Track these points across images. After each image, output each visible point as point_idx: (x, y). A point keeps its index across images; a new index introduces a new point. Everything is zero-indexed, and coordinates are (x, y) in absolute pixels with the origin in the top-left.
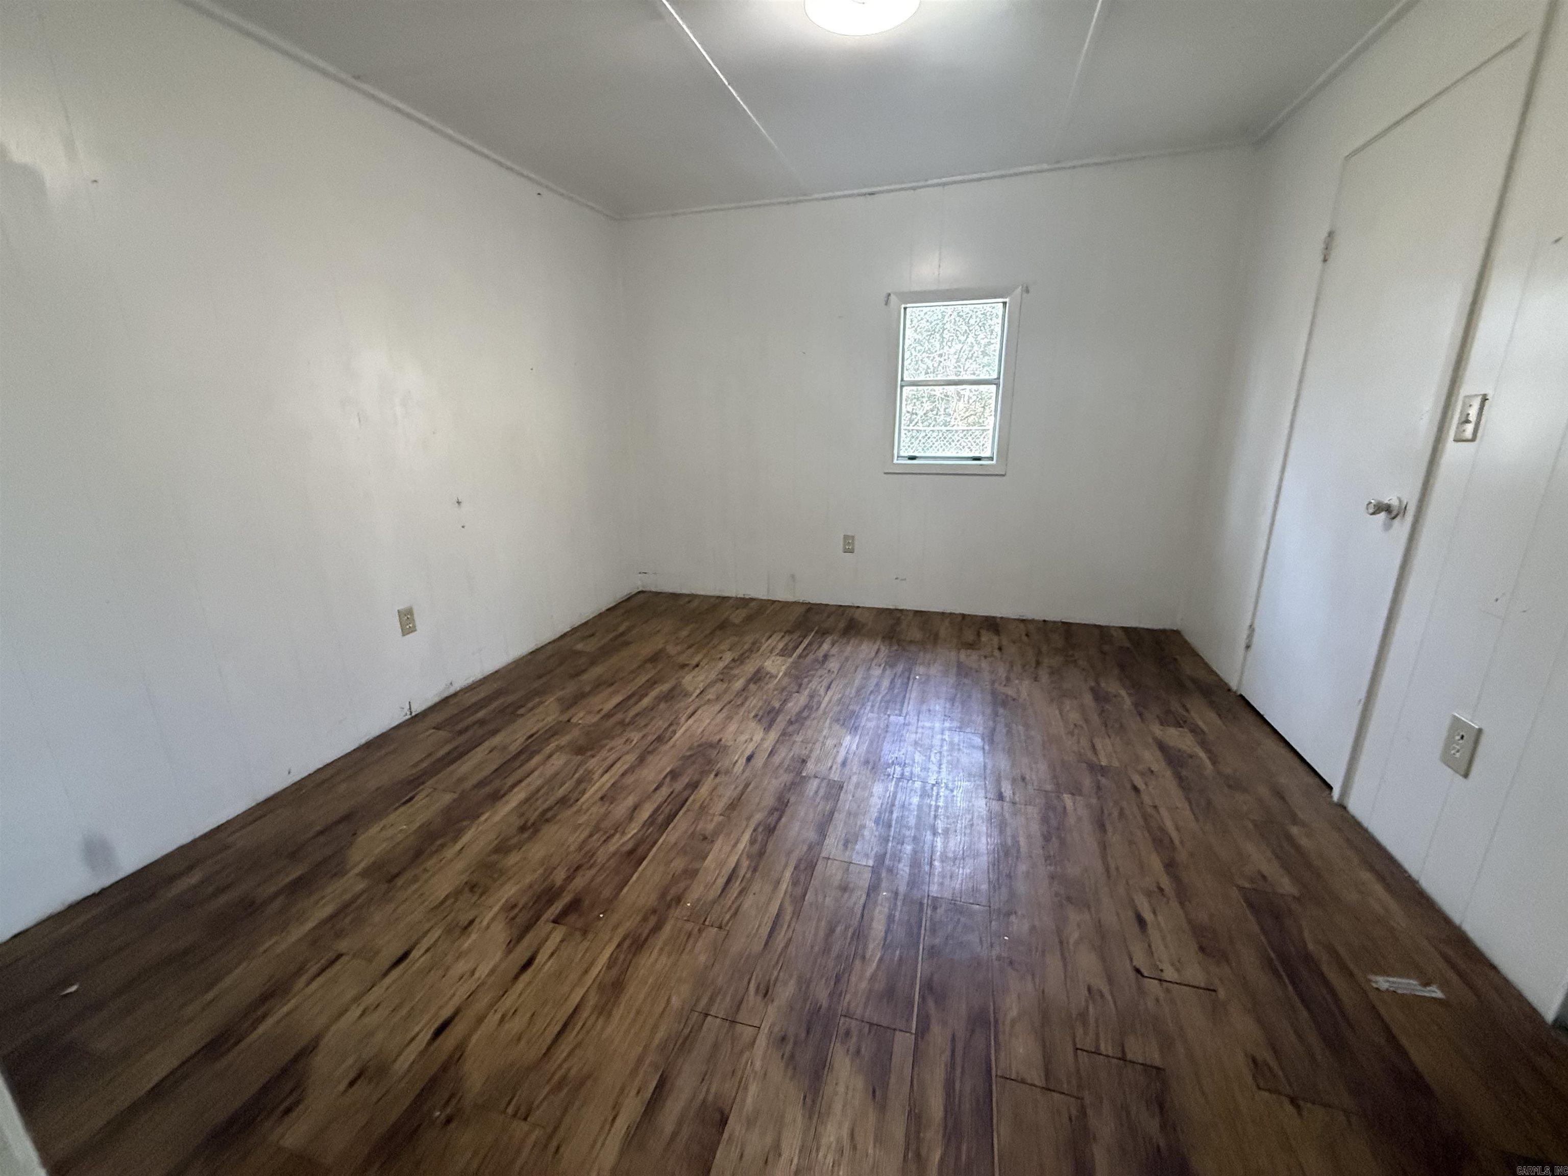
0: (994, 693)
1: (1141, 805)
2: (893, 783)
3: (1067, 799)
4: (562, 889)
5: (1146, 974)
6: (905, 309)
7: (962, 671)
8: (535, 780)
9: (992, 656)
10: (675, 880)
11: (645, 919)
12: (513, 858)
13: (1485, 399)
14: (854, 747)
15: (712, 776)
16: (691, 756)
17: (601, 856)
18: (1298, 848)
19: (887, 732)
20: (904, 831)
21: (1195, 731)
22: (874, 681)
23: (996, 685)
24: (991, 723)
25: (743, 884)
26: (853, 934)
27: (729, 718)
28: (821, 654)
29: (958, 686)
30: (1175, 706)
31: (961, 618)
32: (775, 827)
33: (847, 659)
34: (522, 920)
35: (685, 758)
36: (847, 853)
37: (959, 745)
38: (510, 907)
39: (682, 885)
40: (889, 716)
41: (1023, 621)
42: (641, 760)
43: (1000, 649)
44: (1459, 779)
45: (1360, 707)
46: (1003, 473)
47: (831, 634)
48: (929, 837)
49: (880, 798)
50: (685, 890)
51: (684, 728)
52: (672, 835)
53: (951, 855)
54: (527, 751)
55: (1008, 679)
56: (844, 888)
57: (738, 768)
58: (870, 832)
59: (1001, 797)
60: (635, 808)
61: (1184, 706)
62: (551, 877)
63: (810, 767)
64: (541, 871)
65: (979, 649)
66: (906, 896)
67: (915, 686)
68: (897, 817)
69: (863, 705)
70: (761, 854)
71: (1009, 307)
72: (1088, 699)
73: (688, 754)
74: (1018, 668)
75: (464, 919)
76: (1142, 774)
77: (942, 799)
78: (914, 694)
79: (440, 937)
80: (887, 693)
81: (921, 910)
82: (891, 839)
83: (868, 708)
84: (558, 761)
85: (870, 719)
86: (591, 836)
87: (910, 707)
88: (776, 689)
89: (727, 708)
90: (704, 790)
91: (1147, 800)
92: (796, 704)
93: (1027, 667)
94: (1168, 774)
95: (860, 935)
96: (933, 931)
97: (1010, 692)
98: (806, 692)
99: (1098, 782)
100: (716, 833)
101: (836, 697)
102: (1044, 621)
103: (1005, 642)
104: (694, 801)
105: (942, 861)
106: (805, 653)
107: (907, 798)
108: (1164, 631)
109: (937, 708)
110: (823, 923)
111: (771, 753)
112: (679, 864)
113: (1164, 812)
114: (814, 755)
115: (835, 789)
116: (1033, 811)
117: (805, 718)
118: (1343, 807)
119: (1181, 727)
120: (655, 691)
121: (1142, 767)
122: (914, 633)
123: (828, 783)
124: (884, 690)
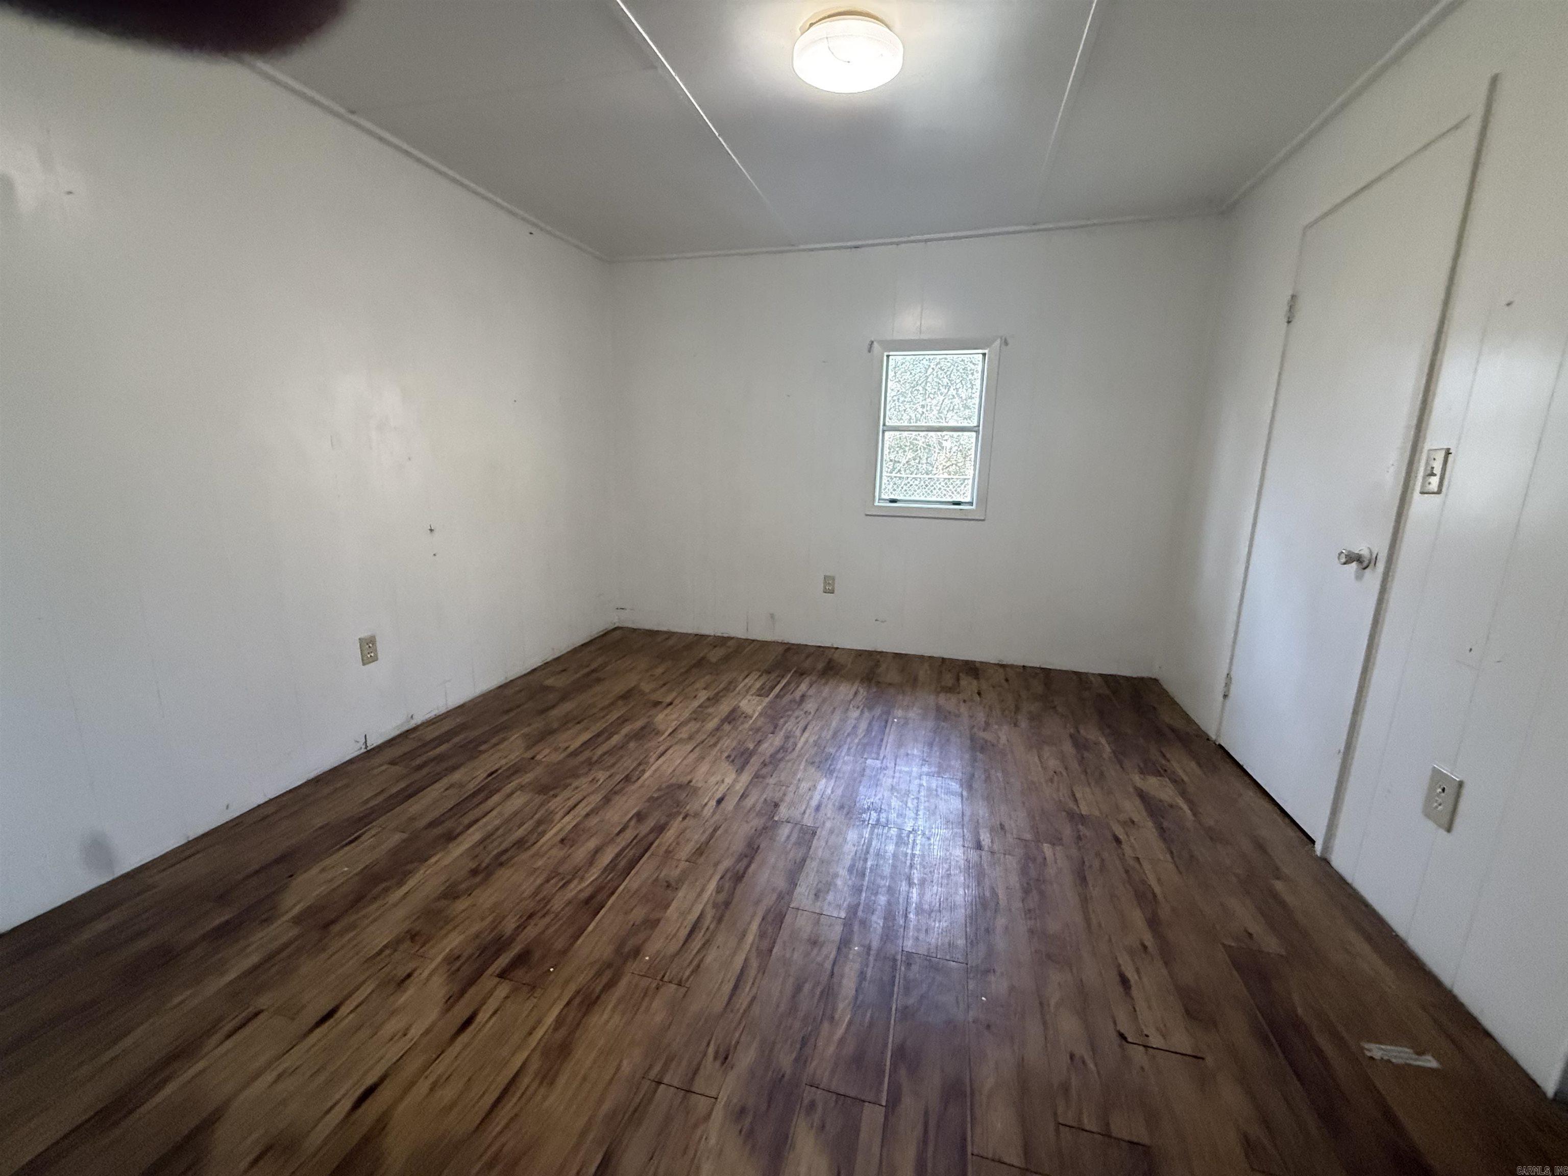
0: (972, 739)
1: (1122, 857)
2: (868, 830)
3: (1047, 848)
4: (511, 940)
5: (1130, 1040)
6: (888, 356)
7: (942, 715)
8: (492, 821)
9: (972, 700)
10: (635, 929)
11: (599, 974)
12: (461, 905)
13: (1448, 453)
14: (829, 791)
15: (680, 818)
16: (657, 798)
17: (557, 904)
18: (1283, 904)
19: (863, 775)
20: (879, 881)
21: (1177, 782)
22: (851, 722)
23: (975, 730)
24: (969, 769)
25: (707, 937)
26: (822, 992)
27: (702, 758)
28: (798, 694)
29: (936, 731)
30: (1154, 754)
31: (941, 660)
32: (744, 873)
33: (824, 700)
34: (465, 973)
35: (651, 800)
36: (819, 904)
37: (936, 790)
38: (452, 959)
39: (642, 936)
40: (866, 759)
41: (1003, 666)
42: (607, 800)
43: (979, 694)
44: (1442, 832)
45: (1338, 761)
46: (983, 518)
47: (810, 674)
48: (904, 887)
49: (854, 845)
50: (645, 941)
51: (653, 768)
52: (633, 882)
53: (926, 907)
54: (485, 791)
55: (987, 724)
56: (814, 942)
57: (707, 811)
58: (843, 880)
59: (979, 846)
60: (597, 851)
61: (1164, 756)
62: (500, 928)
63: (784, 812)
64: (490, 918)
65: (959, 693)
66: (880, 950)
67: (894, 728)
68: (872, 865)
69: (840, 747)
70: (727, 904)
71: (989, 359)
72: (1068, 748)
73: (655, 795)
74: (997, 713)
75: (401, 972)
76: (1123, 824)
77: (918, 847)
78: (891, 738)
79: (373, 991)
80: (864, 736)
81: (894, 968)
82: (865, 888)
83: (845, 751)
84: (518, 801)
85: (846, 763)
86: (547, 881)
87: (888, 749)
88: (751, 729)
89: (698, 749)
90: (670, 835)
91: (1128, 851)
92: (771, 744)
93: (1007, 712)
94: (1150, 824)
95: (829, 993)
96: (907, 990)
97: (987, 736)
98: (782, 733)
99: (1078, 831)
100: (681, 880)
101: (811, 740)
102: (1024, 666)
103: (984, 686)
104: (658, 846)
105: (917, 914)
106: (782, 693)
107: (883, 845)
108: (1142, 679)
109: (915, 752)
110: (791, 980)
111: (743, 796)
112: (639, 914)
113: (1147, 866)
114: (788, 799)
115: (808, 835)
116: (1012, 862)
117: (781, 760)
118: (1325, 861)
119: (1161, 775)
120: (626, 729)
121: (1122, 817)
122: (893, 676)
123: (801, 829)
124: (862, 733)
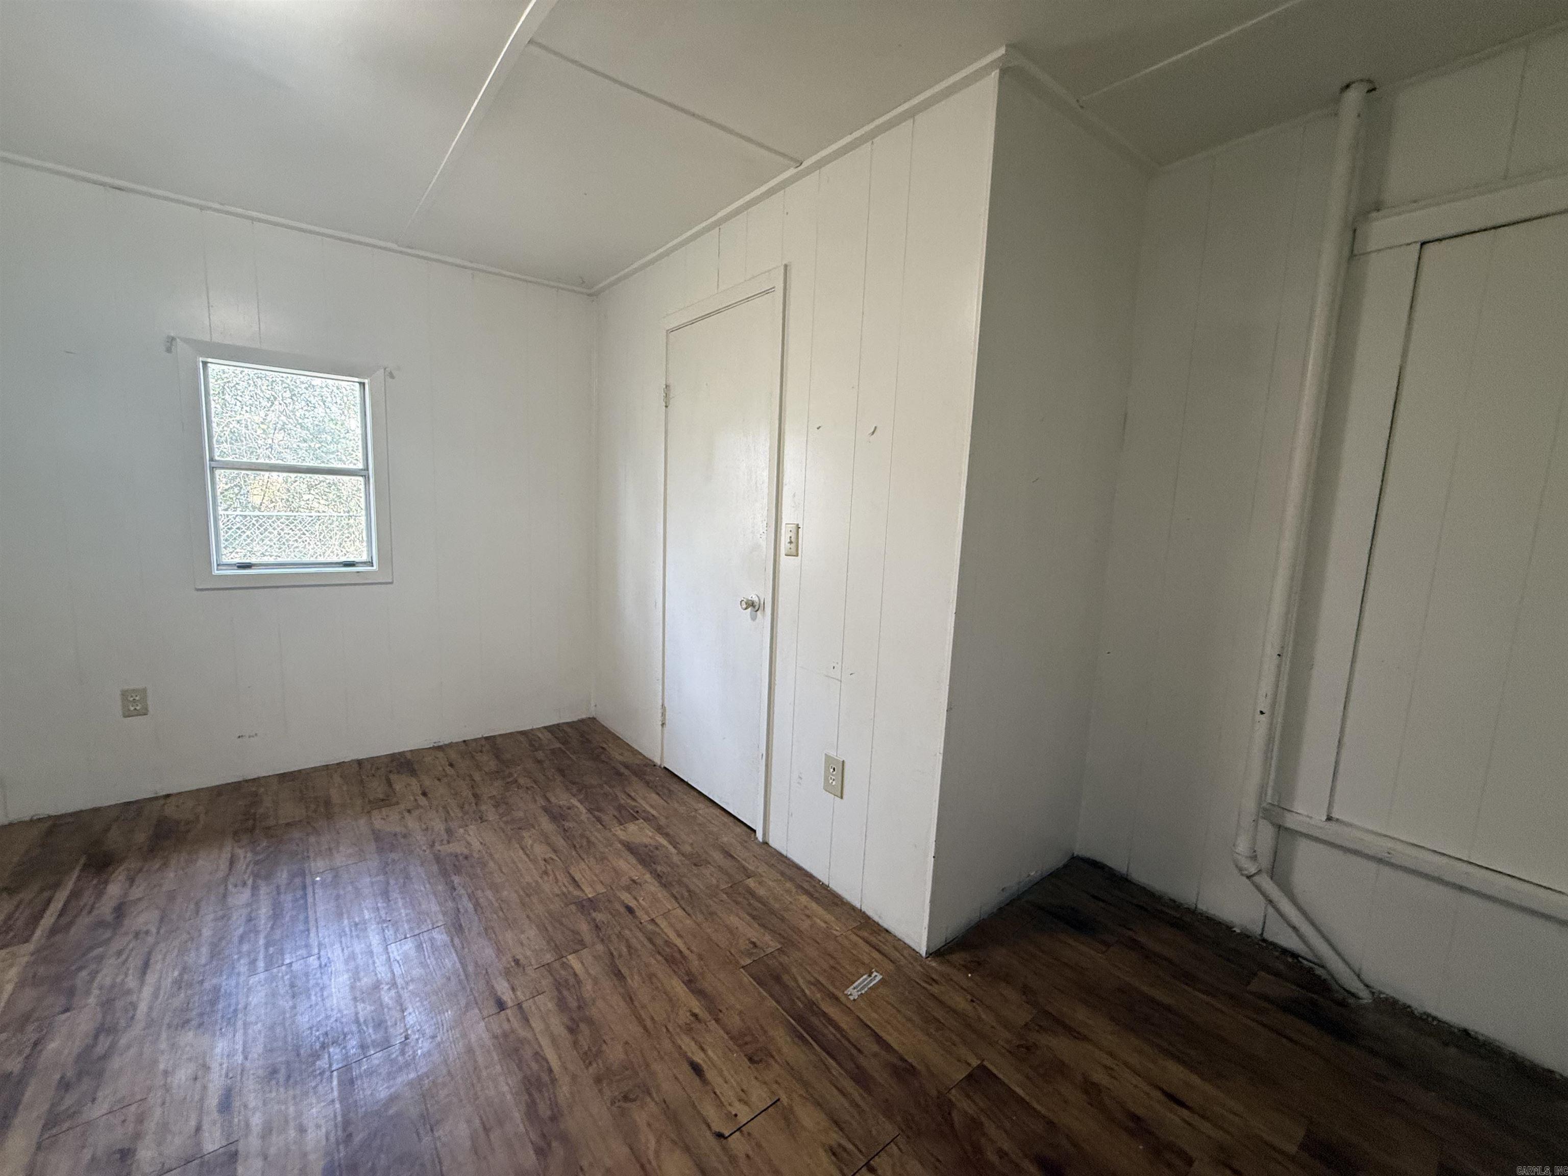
0: (438, 859)
1: (640, 927)
3: (572, 959)
5: (726, 1134)
6: (205, 364)
7: (384, 844)
9: (418, 807)
13: (798, 526)
14: (238, 1056)
18: (759, 899)
19: (294, 996)
21: (649, 819)
22: (240, 915)
23: (438, 847)
24: (450, 904)
28: (105, 908)
29: (384, 869)
30: (623, 799)
31: (356, 766)
33: (171, 897)
37: (418, 958)
40: (289, 964)
41: (440, 748)
43: (424, 794)
44: (839, 799)
46: (390, 581)
47: (121, 861)
48: (426, 1139)
49: (320, 1128)
55: (449, 831)
59: (501, 1005)
61: (630, 797)
63: (148, 1157)
65: (397, 803)
67: (319, 892)
68: (363, 1140)
69: (232, 969)
71: (371, 390)
72: (546, 824)
74: (456, 812)
76: (628, 889)
78: (321, 908)
80: (272, 926)
83: (244, 970)
85: (253, 990)
87: (320, 931)
91: (645, 918)
93: (466, 807)
94: (648, 876)
97: (457, 848)
98: (90, 1001)
99: (594, 920)
101: (167, 983)
102: (464, 741)
103: (427, 782)
106: (64, 920)
107: (369, 1093)
108: (582, 721)
109: (366, 915)
113: (663, 924)
114: (151, 1125)
116: (545, 1002)
117: (105, 1057)
118: (766, 843)
119: (636, 819)
121: (624, 881)
122: (290, 810)
123: (202, 1165)
124: (265, 924)
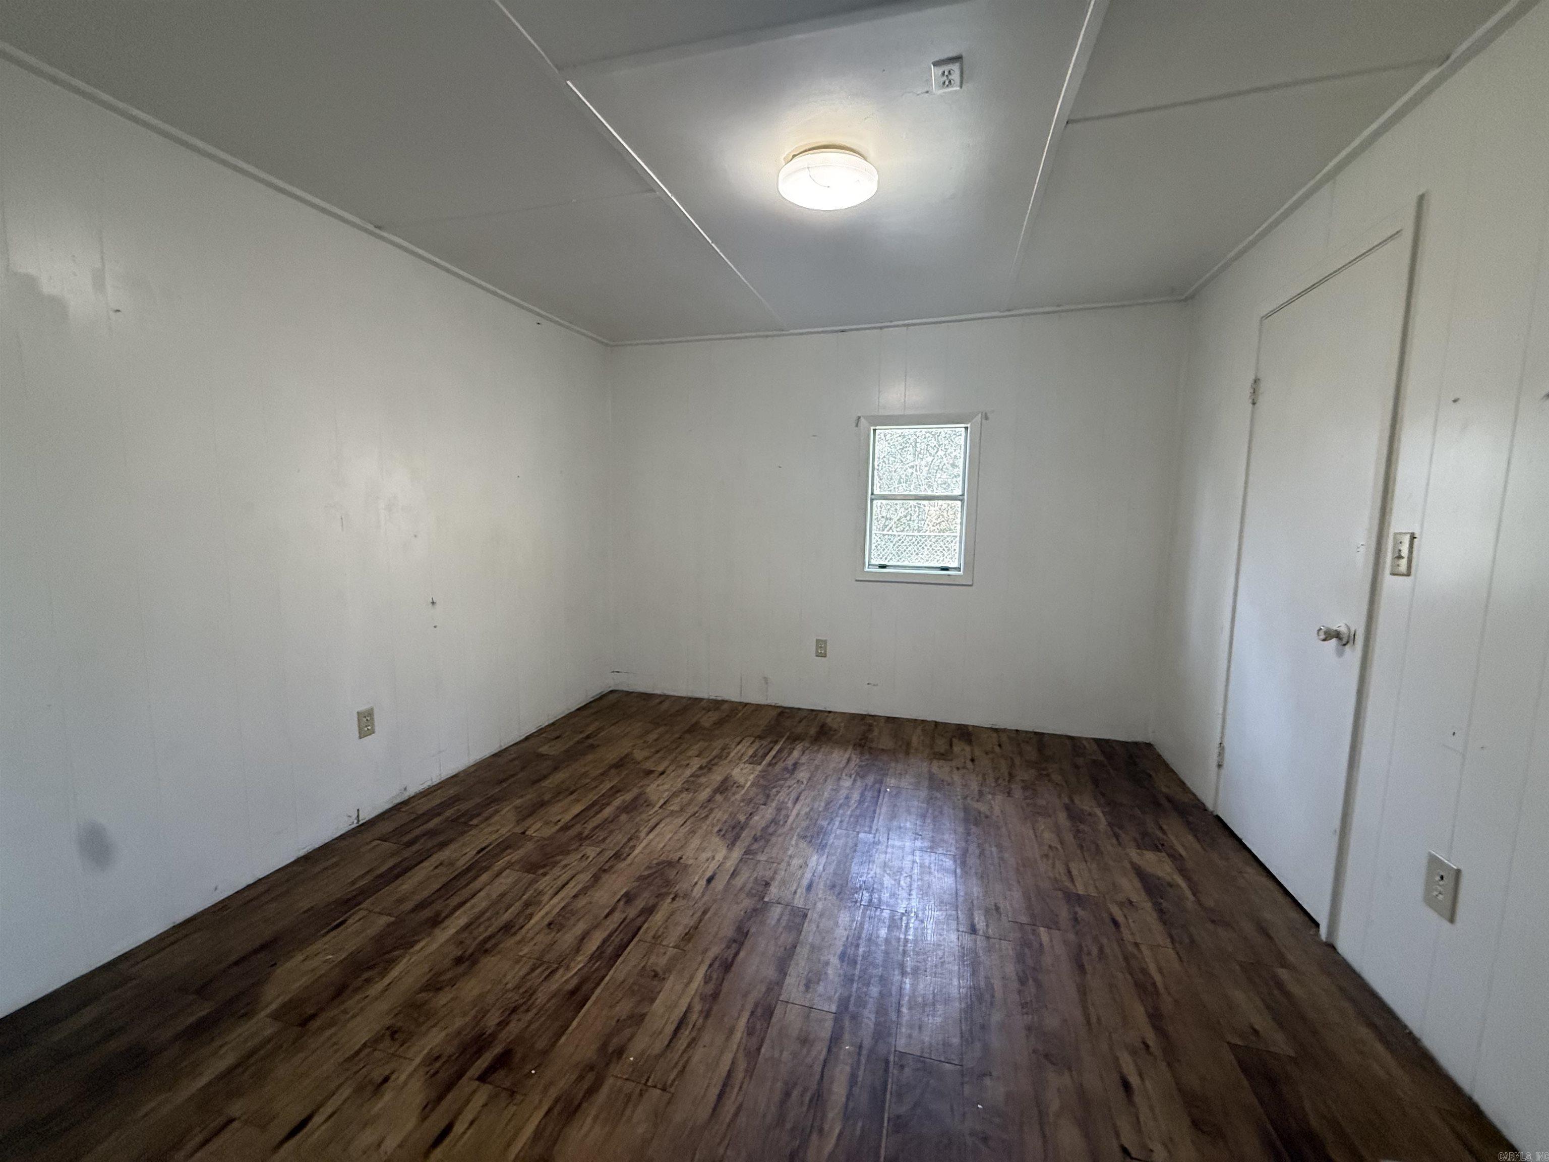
0: (966, 809)
1: (1121, 941)
2: (861, 911)
3: (1043, 933)
4: (494, 1036)
5: (1134, 1156)
6: (875, 430)
7: (935, 784)
8: (480, 902)
9: (964, 768)
10: (620, 1025)
11: (581, 1078)
12: (443, 998)
13: (1413, 538)
14: (821, 868)
15: (669, 900)
16: (649, 876)
17: (541, 998)
18: (1287, 994)
19: (855, 851)
20: (872, 971)
21: (1175, 857)
22: (843, 793)
23: (969, 800)
24: (963, 844)
25: (694, 1034)
26: (811, 1101)
27: (693, 832)
28: (790, 762)
29: (930, 800)
30: (1151, 826)
31: (933, 726)
32: (732, 962)
33: (817, 768)
34: (443, 1076)
35: (642, 878)
36: (809, 996)
37: (930, 868)
38: (433, 1058)
39: (627, 1032)
40: (858, 833)
41: (996, 730)
42: (596, 878)
43: (972, 760)
44: (1445, 922)
45: (1335, 840)
46: (970, 583)
47: (803, 740)
48: (897, 977)
49: (846, 930)
50: (630, 1039)
51: (643, 845)
52: (622, 970)
53: (920, 1000)
54: (474, 869)
55: (981, 793)
56: (805, 1041)
57: (697, 892)
58: (834, 970)
59: (973, 930)
60: (583, 938)
61: (1161, 828)
62: (482, 1024)
63: (774, 891)
64: (473, 1013)
65: (951, 760)
66: (872, 1051)
67: (886, 798)
68: (864, 952)
69: (832, 819)
70: (715, 996)
71: (971, 433)
72: (1062, 817)
73: (646, 873)
74: (990, 781)
75: (377, 1075)
76: (1121, 905)
77: (911, 932)
78: (884, 810)
79: (348, 1098)
80: (856, 807)
81: (886, 1070)
82: (856, 978)
83: (837, 823)
84: (507, 880)
85: (837, 837)
86: (533, 970)
87: (880, 822)
88: (743, 801)
89: (688, 823)
90: (658, 917)
91: (1126, 934)
92: (763, 817)
93: (1000, 781)
94: (1148, 905)
95: (818, 1099)
96: (900, 1096)
97: (983, 808)
98: (774, 805)
99: (1076, 913)
100: (668, 970)
101: (803, 813)
102: (1017, 731)
103: (978, 753)
104: (646, 932)
105: (910, 1008)
106: (774, 761)
107: (875, 929)
108: (1136, 744)
109: (908, 825)
110: (779, 1085)
111: (734, 874)
112: (624, 1008)
113: (1146, 952)
114: (778, 877)
115: (799, 917)
116: (1008, 948)
117: (771, 834)
118: (1332, 947)
119: (1159, 851)
120: (617, 802)
121: (1120, 897)
122: (886, 742)
123: (792, 910)
124: (854, 803)
